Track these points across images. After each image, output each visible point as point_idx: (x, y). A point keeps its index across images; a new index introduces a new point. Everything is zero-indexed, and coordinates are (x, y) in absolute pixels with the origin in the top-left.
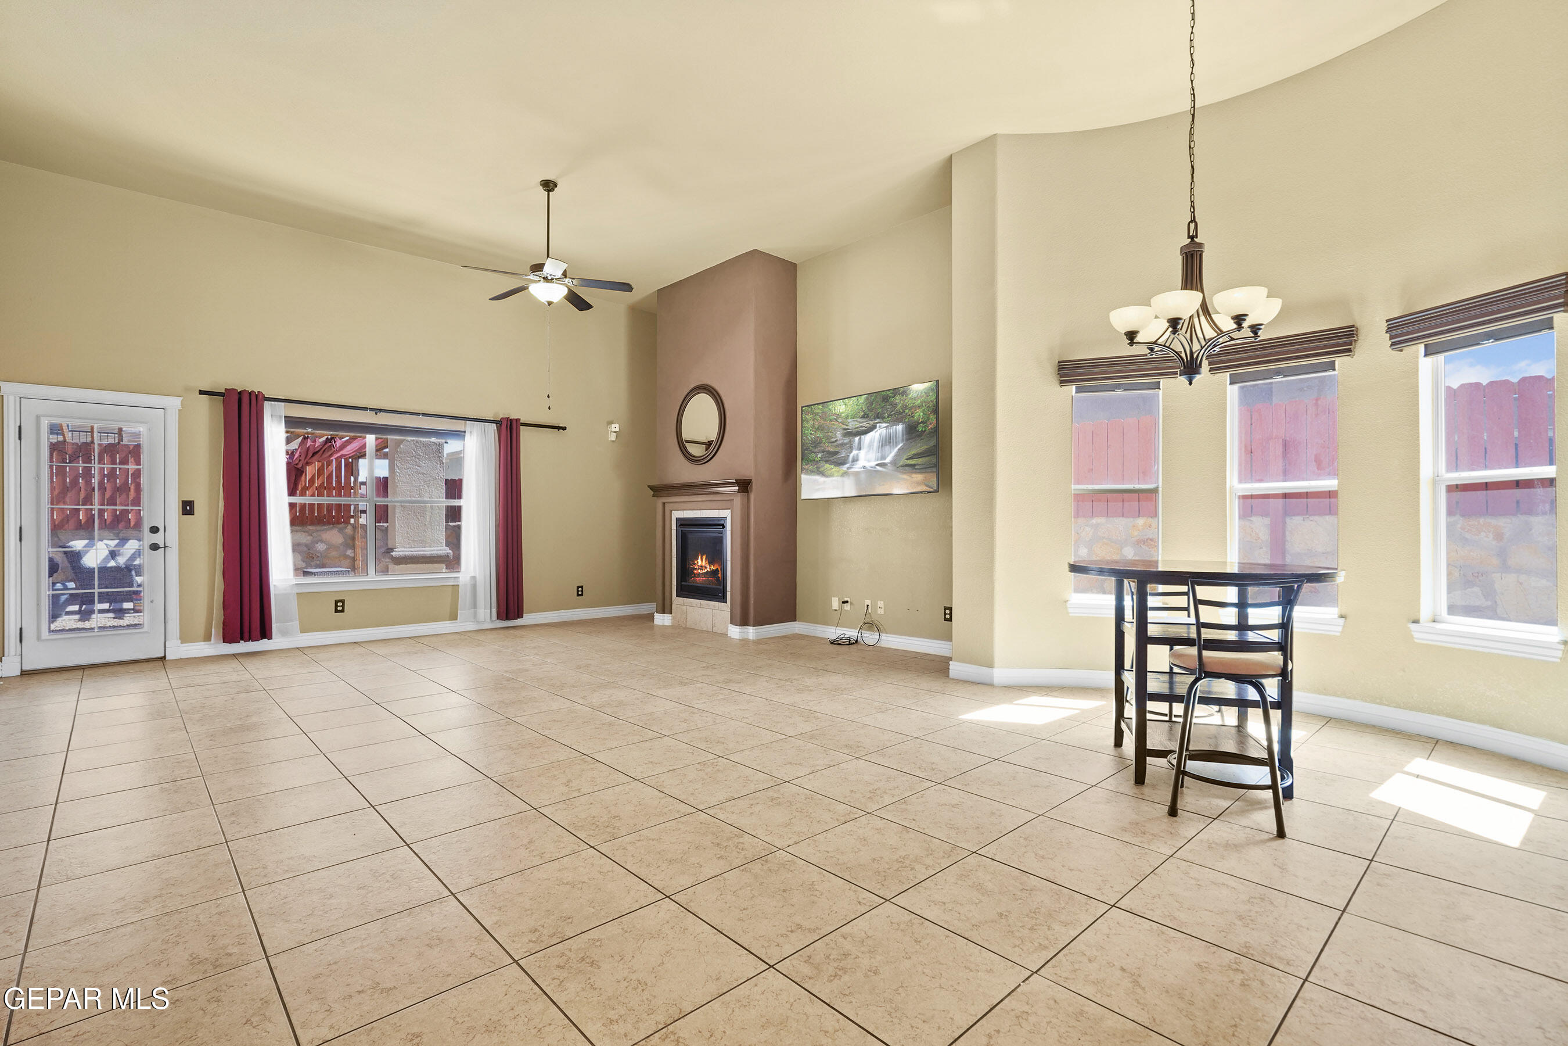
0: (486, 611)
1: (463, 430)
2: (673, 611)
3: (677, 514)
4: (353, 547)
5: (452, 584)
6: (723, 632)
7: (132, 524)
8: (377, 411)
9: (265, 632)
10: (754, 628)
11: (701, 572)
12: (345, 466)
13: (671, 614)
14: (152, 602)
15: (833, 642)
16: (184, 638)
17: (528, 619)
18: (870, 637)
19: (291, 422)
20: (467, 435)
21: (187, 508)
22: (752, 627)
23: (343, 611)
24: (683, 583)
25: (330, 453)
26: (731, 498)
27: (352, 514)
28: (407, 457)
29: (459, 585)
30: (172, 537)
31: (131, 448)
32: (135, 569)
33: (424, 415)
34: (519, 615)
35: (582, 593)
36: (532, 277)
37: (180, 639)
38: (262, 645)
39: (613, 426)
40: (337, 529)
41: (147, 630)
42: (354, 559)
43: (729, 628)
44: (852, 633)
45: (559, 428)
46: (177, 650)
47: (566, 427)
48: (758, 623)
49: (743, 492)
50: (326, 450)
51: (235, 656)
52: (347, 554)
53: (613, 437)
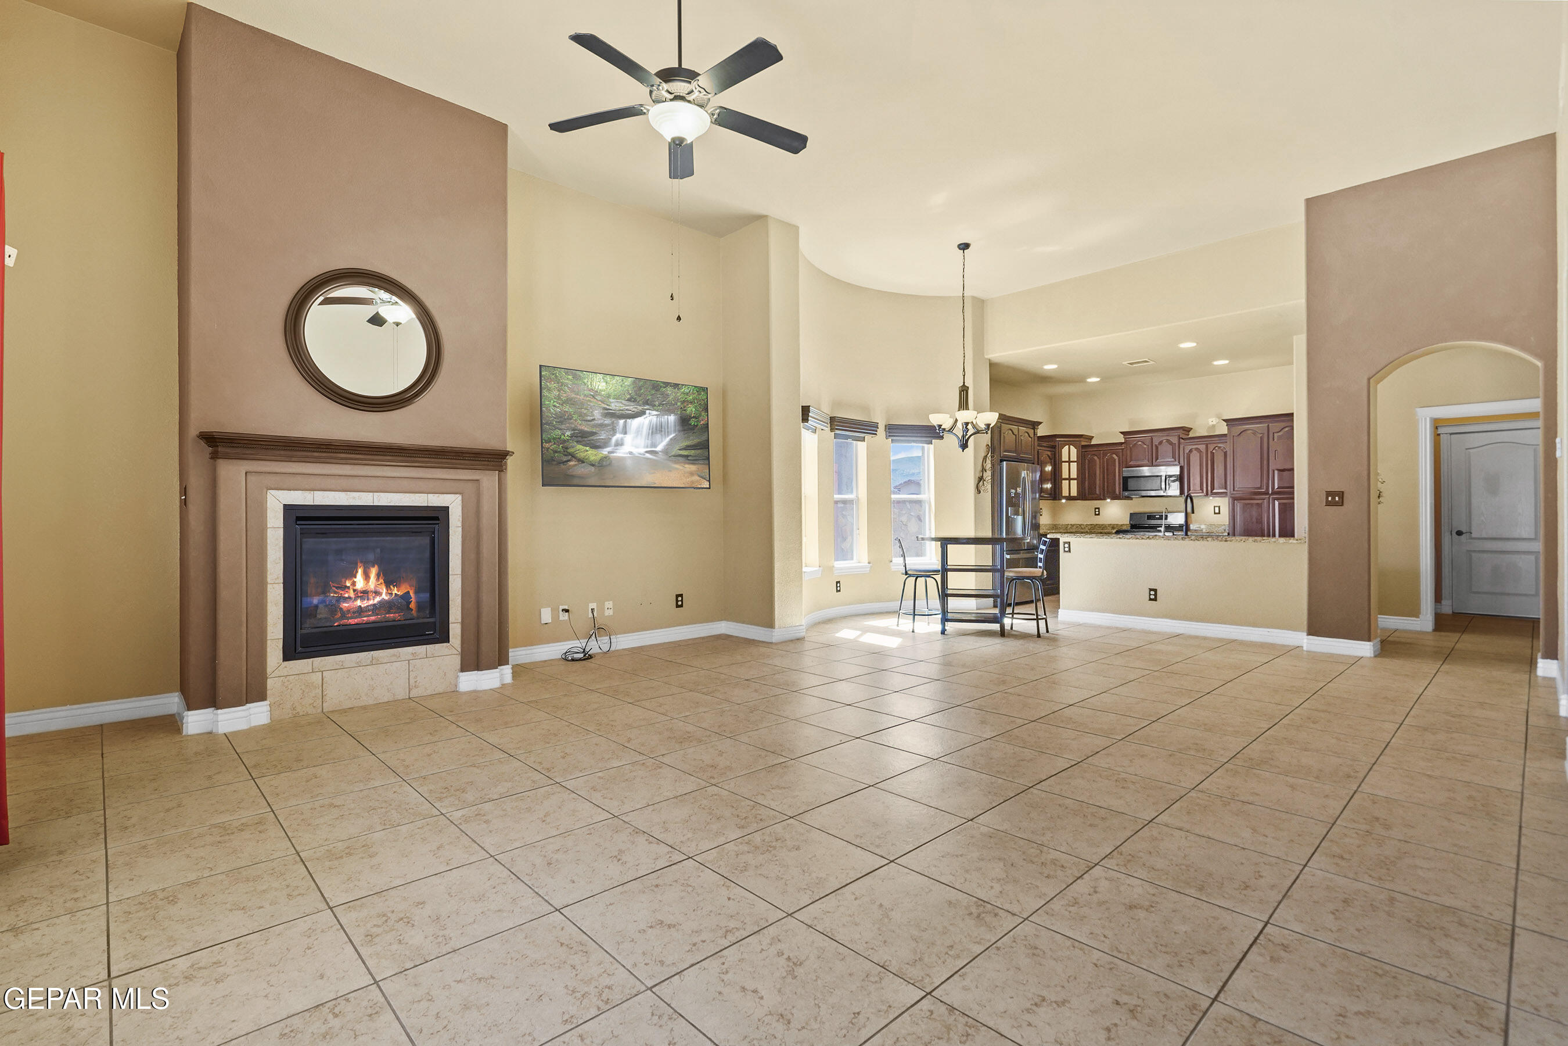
2: (270, 692)
11: (362, 603)
13: (264, 700)
43: (461, 680)
49: (498, 470)
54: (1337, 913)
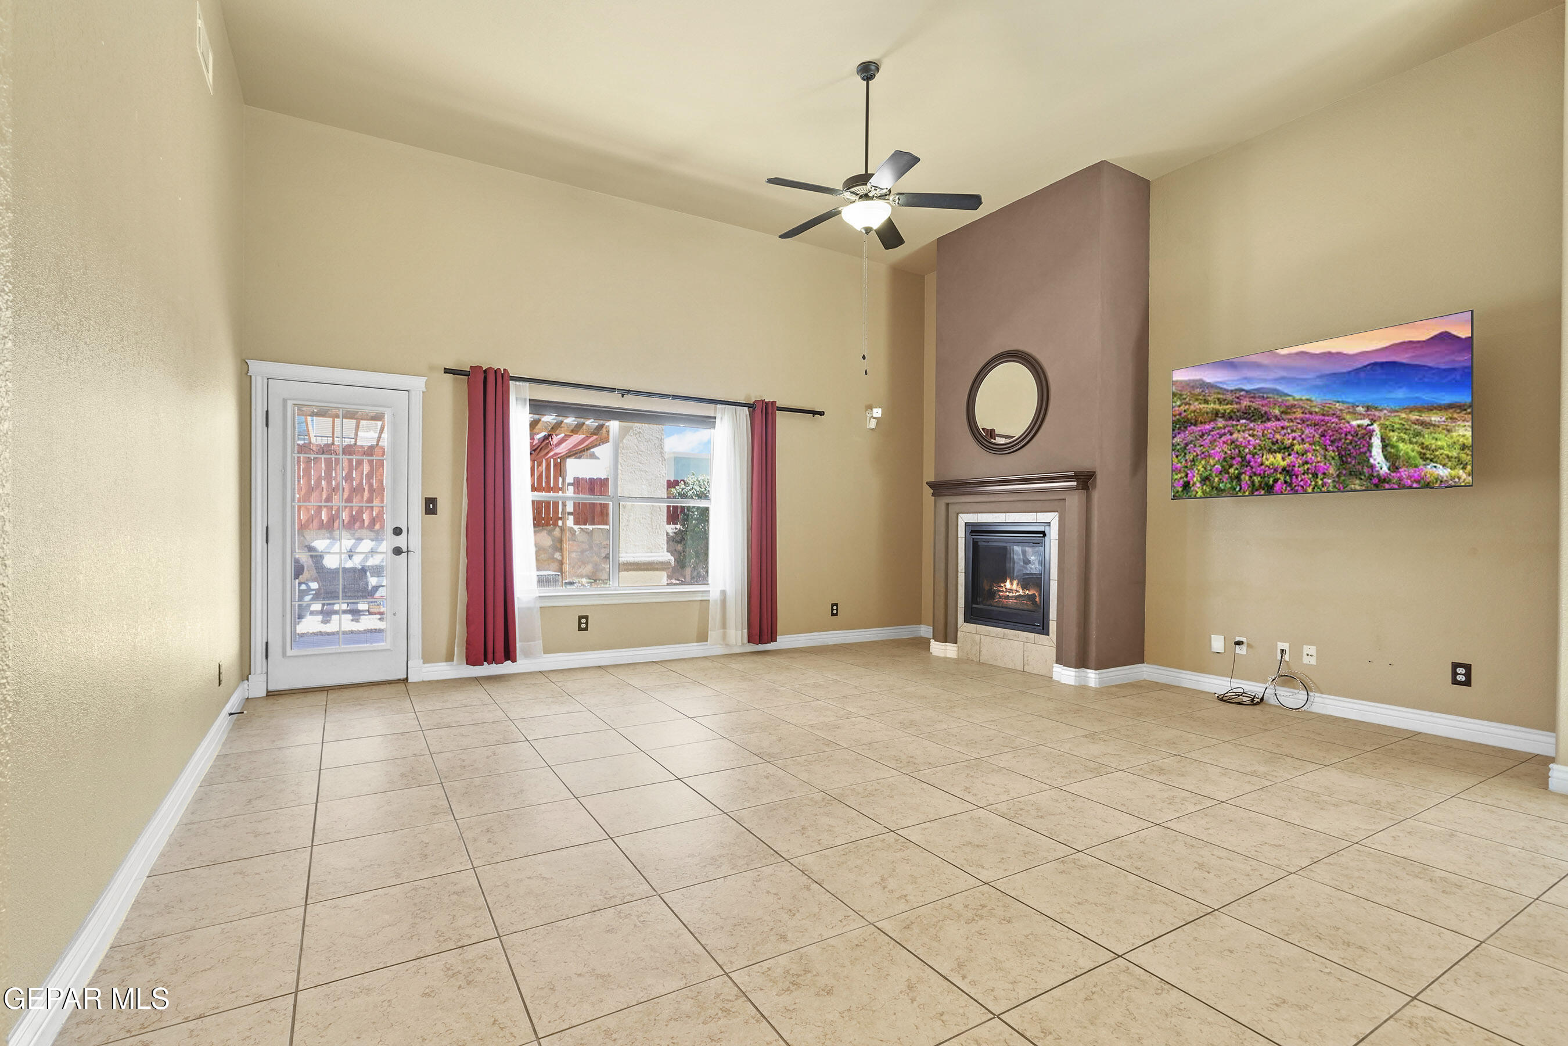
0: (737, 634)
1: (713, 415)
2: (958, 640)
3: (965, 518)
4: (561, 550)
5: (700, 599)
6: (1043, 672)
7: (366, 524)
8: (624, 392)
9: (509, 655)
10: (1097, 672)
11: (1011, 595)
12: (555, 466)
13: (956, 643)
14: (394, 614)
15: (1222, 699)
16: (427, 659)
17: (783, 641)
18: (1291, 697)
19: (537, 406)
20: (718, 421)
21: (431, 506)
22: (1093, 671)
23: (586, 629)
24: (974, 606)
25: (546, 451)
26: (1063, 497)
27: (560, 516)
28: (630, 453)
29: (709, 600)
30: (414, 540)
31: (366, 448)
32: (370, 569)
33: (675, 397)
34: (773, 638)
35: (837, 612)
36: (847, 195)
37: (422, 658)
38: (507, 668)
39: (875, 410)
40: (546, 532)
41: (390, 648)
42: (561, 563)
43: (1054, 669)
44: (1255, 688)
45: (814, 413)
46: (421, 672)
47: (823, 412)
48: (1101, 665)
49: (1083, 489)
50: (543, 449)
51: (477, 679)
52: (555, 557)
53: (873, 424)
54: (425, 845)
